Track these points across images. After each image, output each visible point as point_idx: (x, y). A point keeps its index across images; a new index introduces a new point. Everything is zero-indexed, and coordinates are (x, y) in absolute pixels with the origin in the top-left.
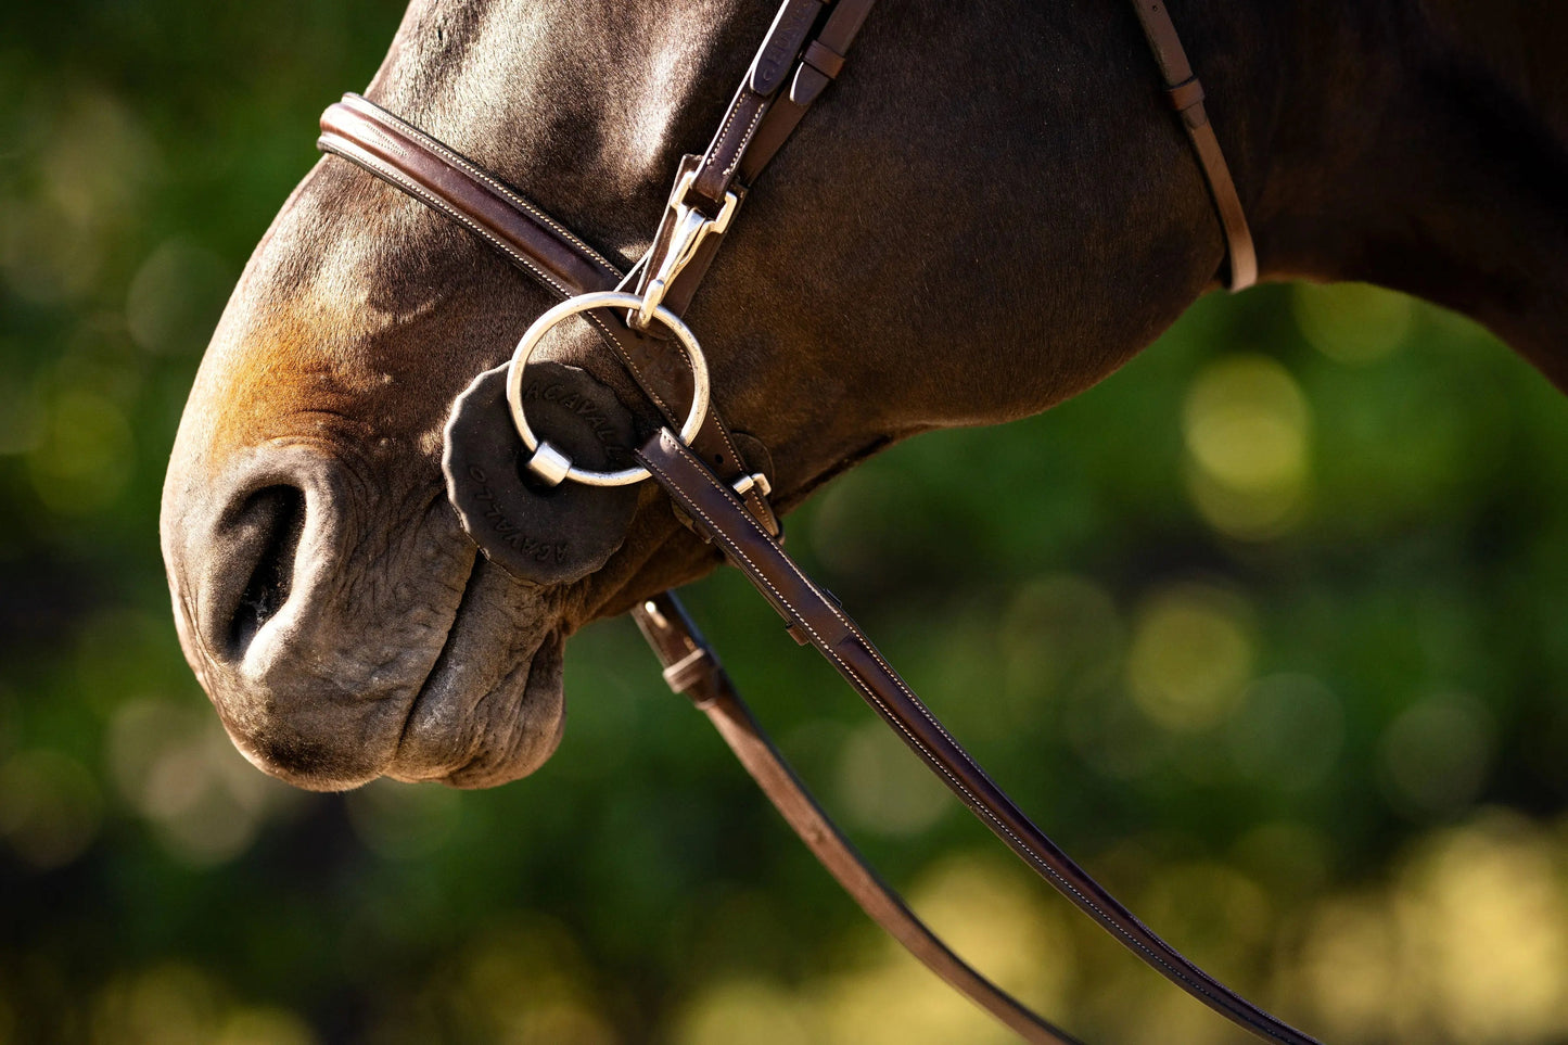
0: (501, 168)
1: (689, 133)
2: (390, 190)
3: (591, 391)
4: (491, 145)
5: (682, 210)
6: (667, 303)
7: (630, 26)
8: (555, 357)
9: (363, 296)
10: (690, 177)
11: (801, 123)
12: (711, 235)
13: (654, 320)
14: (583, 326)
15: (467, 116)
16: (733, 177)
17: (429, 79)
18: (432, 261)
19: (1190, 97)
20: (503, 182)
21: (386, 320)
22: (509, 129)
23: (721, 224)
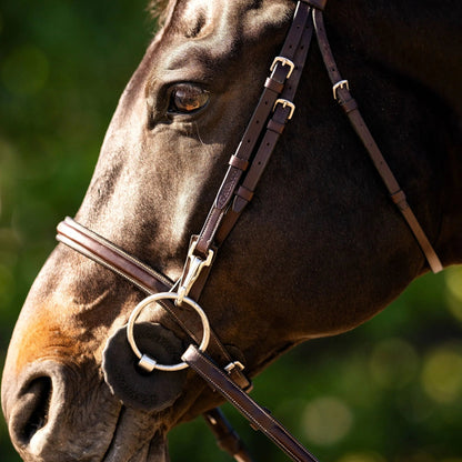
1: (194, 226)
4: (119, 235)
5: (192, 257)
6: (190, 296)
8: (148, 320)
9: (72, 298)
10: (195, 243)
11: (239, 219)
12: (205, 267)
13: (183, 303)
14: (158, 307)
15: (110, 225)
16: (211, 243)
17: (95, 210)
18: (98, 283)
19: (400, 198)
21: (81, 307)
22: (125, 229)
23: (208, 262)
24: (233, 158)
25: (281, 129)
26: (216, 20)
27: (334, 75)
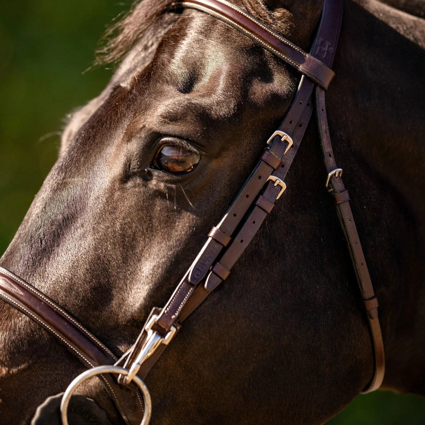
0: (66, 305)
1: (156, 298)
2: (12, 310)
3: (96, 410)
4: (61, 294)
5: (150, 332)
6: (138, 375)
7: (133, 247)
8: (82, 393)
10: (156, 317)
11: (206, 299)
12: (162, 345)
13: (133, 382)
14: (95, 381)
16: (176, 320)
17: (34, 261)
18: (29, 345)
19: (373, 305)
20: (67, 311)
21: (5, 371)
22: (70, 288)
23: (167, 340)
24: (214, 230)
25: (269, 208)
26: (215, 78)
27: (330, 161)
